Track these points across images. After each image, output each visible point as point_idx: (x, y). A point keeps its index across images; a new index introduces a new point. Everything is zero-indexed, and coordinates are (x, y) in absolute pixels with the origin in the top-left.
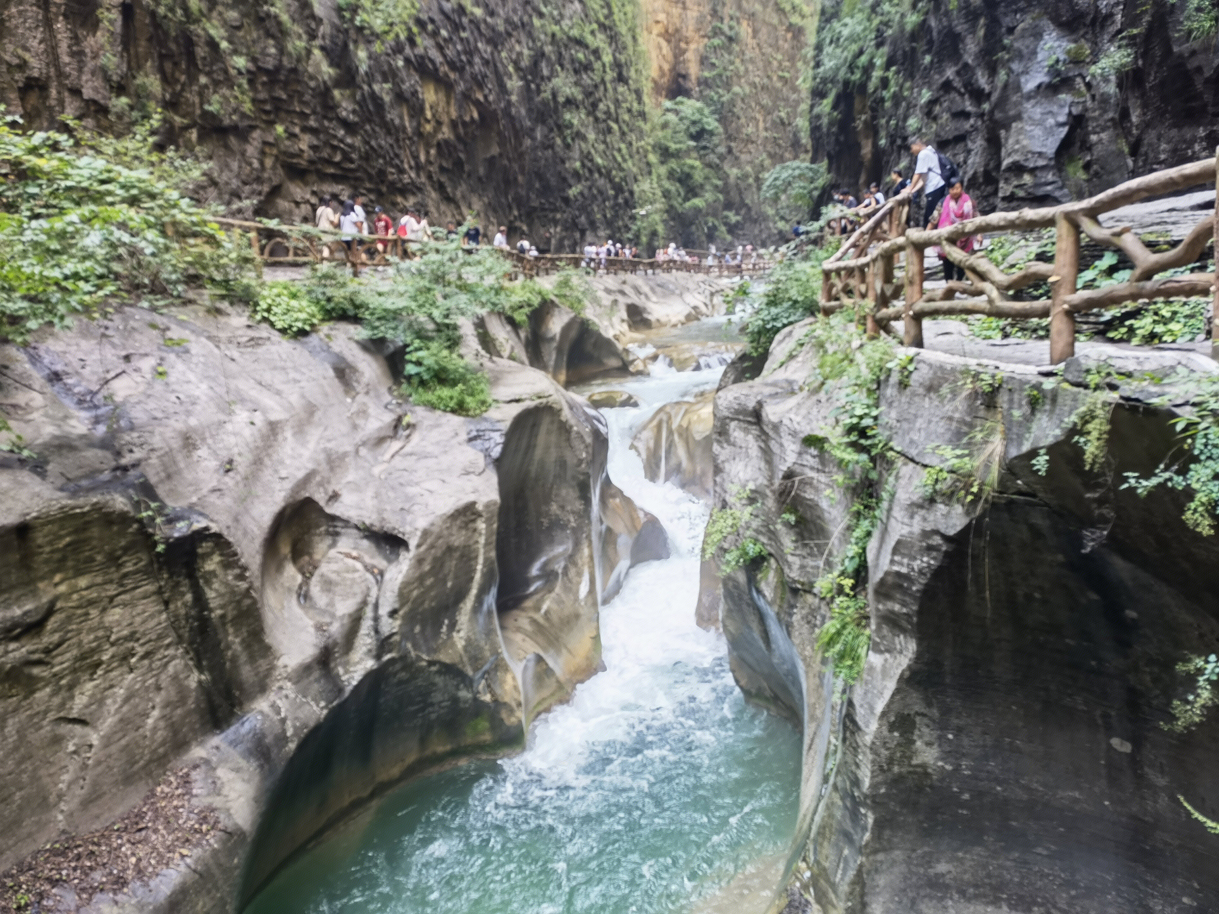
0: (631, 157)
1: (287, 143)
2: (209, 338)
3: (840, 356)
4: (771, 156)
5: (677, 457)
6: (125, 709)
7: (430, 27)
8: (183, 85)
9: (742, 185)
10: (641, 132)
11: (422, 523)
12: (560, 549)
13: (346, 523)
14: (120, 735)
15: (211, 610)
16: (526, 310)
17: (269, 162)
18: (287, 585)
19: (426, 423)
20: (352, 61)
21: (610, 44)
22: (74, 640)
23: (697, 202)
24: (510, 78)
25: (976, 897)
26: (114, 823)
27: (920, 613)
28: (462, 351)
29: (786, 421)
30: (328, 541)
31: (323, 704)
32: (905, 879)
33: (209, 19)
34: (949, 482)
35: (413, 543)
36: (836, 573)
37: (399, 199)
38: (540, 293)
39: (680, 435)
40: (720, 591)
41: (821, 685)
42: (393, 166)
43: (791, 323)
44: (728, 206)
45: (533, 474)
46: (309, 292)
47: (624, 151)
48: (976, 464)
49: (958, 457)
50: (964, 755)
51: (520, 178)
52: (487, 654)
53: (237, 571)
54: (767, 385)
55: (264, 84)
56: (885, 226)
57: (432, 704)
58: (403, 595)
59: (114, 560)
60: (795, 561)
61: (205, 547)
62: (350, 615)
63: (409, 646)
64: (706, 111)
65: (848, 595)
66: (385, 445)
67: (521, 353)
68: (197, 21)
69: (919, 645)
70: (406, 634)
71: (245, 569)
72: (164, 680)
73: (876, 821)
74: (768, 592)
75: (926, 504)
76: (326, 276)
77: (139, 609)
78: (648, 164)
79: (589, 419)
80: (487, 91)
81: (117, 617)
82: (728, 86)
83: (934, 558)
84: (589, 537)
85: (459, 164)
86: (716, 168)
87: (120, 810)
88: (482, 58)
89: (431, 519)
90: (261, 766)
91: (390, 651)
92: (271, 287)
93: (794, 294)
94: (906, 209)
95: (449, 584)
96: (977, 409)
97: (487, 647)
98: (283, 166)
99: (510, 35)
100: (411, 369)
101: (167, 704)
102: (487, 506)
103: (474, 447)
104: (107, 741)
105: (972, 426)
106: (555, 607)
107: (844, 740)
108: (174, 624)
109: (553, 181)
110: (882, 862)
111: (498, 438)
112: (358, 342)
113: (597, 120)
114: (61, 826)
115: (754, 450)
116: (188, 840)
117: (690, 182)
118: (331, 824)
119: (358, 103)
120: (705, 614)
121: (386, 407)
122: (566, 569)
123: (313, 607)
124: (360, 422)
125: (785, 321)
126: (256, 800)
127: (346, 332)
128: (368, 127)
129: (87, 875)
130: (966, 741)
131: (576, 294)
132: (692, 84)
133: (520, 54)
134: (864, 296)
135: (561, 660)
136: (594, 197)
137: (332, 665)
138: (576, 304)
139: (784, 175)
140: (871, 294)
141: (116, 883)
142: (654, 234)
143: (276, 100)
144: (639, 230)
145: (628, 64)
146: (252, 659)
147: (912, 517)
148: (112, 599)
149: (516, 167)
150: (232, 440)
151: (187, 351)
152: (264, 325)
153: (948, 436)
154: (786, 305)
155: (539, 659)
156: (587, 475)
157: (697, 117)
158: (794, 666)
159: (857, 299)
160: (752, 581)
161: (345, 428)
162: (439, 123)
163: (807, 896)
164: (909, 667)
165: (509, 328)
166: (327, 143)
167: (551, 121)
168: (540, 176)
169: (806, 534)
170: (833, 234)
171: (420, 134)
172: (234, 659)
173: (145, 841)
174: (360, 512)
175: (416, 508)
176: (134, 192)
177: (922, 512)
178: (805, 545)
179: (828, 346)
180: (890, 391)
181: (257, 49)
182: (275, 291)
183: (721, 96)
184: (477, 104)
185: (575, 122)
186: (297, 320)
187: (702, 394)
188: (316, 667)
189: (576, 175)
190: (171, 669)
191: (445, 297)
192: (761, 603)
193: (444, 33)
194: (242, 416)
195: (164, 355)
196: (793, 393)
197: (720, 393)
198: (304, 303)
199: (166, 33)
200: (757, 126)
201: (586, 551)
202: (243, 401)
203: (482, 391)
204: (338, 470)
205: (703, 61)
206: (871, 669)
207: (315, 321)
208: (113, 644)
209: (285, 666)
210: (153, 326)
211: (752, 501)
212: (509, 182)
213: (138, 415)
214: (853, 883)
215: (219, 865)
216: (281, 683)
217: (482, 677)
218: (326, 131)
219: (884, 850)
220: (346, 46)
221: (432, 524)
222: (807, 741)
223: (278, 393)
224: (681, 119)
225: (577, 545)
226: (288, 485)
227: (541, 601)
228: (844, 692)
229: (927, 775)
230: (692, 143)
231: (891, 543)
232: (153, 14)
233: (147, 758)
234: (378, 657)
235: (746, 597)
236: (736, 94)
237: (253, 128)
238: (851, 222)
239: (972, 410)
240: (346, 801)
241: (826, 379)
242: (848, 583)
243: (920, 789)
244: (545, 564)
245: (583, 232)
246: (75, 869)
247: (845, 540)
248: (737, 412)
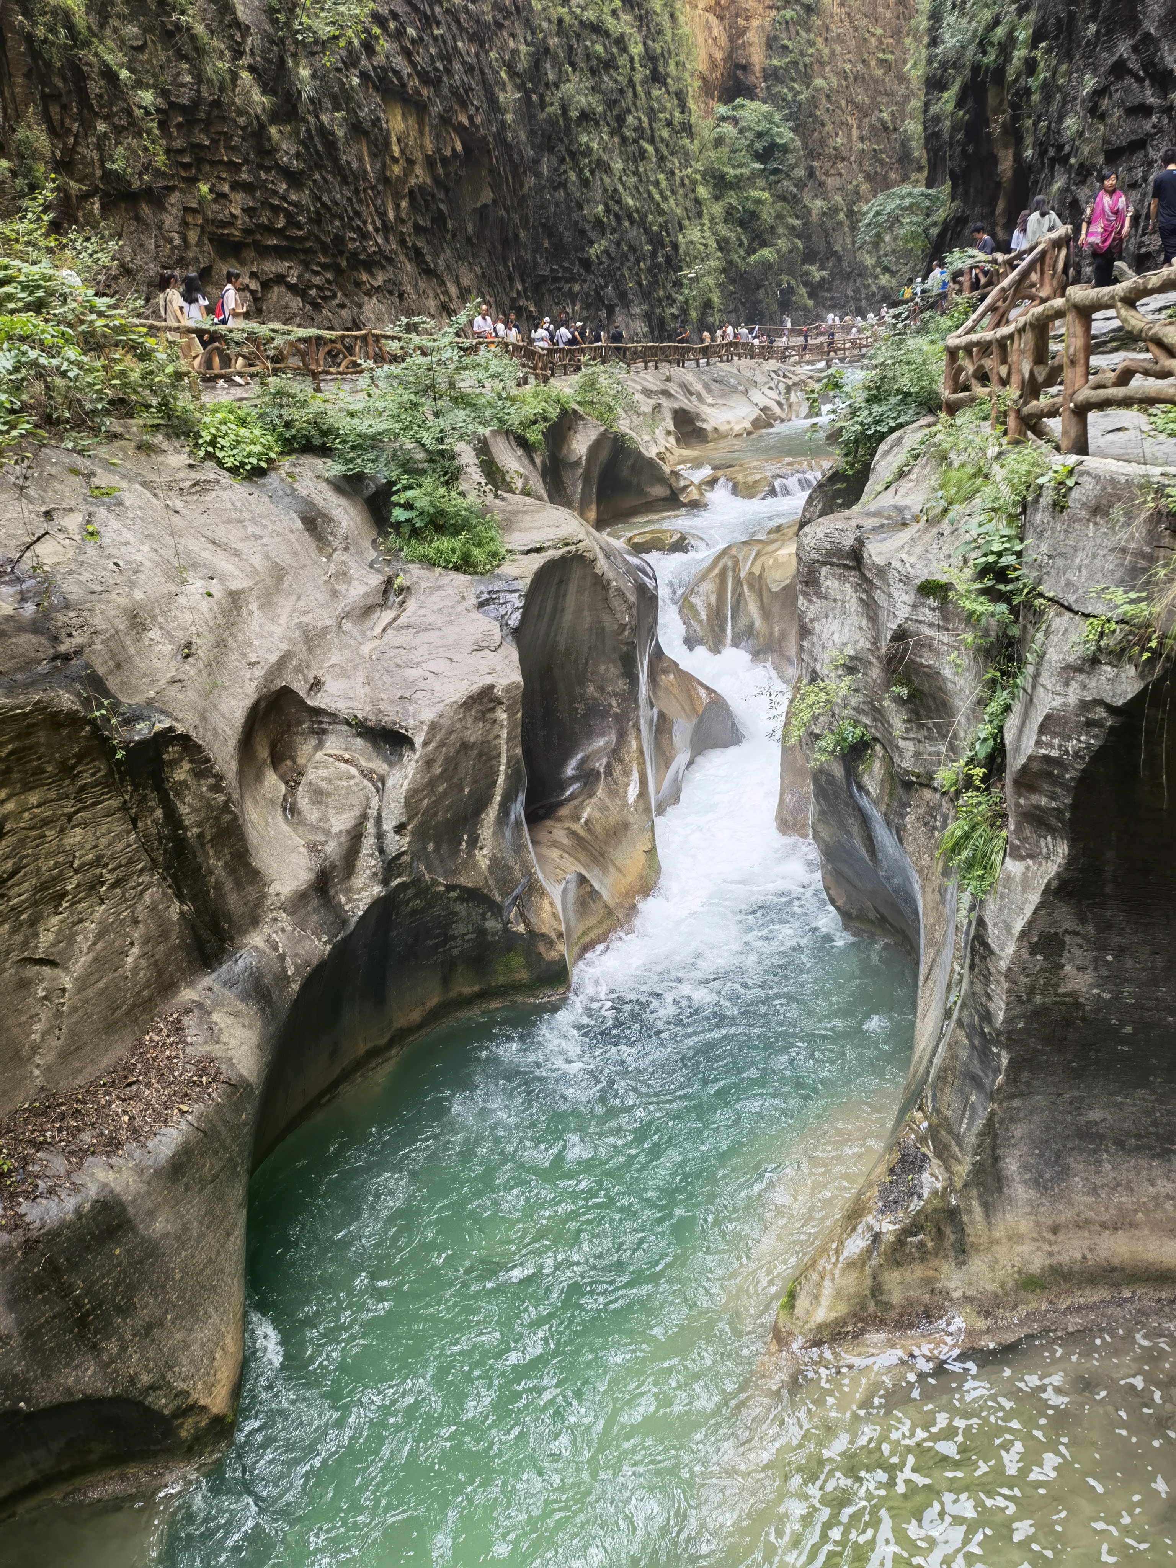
0: (673, 192)
1: (214, 207)
2: (144, 484)
3: (970, 470)
4: (869, 178)
5: (748, 615)
6: (99, 946)
7: (392, 25)
8: (76, 136)
9: (830, 224)
10: (687, 154)
11: (428, 715)
12: (600, 742)
13: (334, 717)
14: (96, 976)
15: (186, 829)
16: (542, 426)
17: (193, 236)
18: (269, 796)
19: (424, 585)
20: (292, 84)
21: (640, 28)
22: (31, 867)
23: (767, 253)
24: (504, 89)
25: (1138, 1148)
26: (99, 1078)
27: (1074, 807)
28: (463, 486)
29: (896, 564)
30: (313, 741)
31: (325, 938)
32: (1048, 1129)
33: (101, 40)
34: (1119, 636)
35: (418, 740)
36: (962, 762)
37: (365, 277)
38: (558, 401)
39: (751, 586)
40: (810, 788)
41: (943, 901)
42: (353, 230)
43: (901, 426)
44: (810, 256)
45: (562, 647)
46: (261, 416)
47: (664, 184)
48: (1156, 609)
49: (1132, 602)
50: (1126, 980)
51: (522, 235)
52: (518, 875)
53: (211, 781)
54: (869, 514)
55: (179, 126)
56: (1034, 277)
57: (454, 938)
58: (411, 804)
59: (67, 771)
60: (908, 747)
61: (171, 752)
62: (348, 832)
63: (422, 867)
64: (777, 117)
65: (978, 789)
66: (375, 616)
67: (537, 484)
68: (87, 44)
69: (1071, 848)
70: (418, 854)
71: (220, 778)
72: (141, 911)
73: (1011, 1061)
74: (873, 788)
75: (1086, 667)
76: (280, 393)
77: (104, 829)
78: (698, 202)
79: (631, 570)
80: (472, 111)
81: (78, 839)
82: (807, 78)
83: (1095, 737)
84: (636, 726)
85: (439, 219)
86: (792, 200)
87: (105, 1062)
88: (464, 63)
89: (439, 708)
90: (262, 1010)
91: (399, 875)
92: (215, 411)
93: (905, 383)
94: (1064, 252)
95: (467, 790)
96: (1160, 536)
97: (517, 867)
98: (211, 240)
99: (500, 26)
100: (399, 514)
101: (146, 941)
102: (508, 689)
103: (486, 614)
104: (82, 984)
105: (1152, 559)
106: (597, 815)
107: (972, 967)
108: (146, 844)
109: (568, 237)
110: (1018, 1109)
111: (516, 601)
112: (328, 481)
113: (624, 140)
114: (38, 1082)
115: (853, 605)
116: (186, 1095)
117: (755, 225)
118: (346, 1076)
119: (302, 142)
120: (790, 818)
121: (371, 567)
122: (609, 766)
123: (303, 822)
124: (341, 587)
125: (892, 424)
126: (260, 1047)
127: (313, 469)
128: (317, 176)
129: (74, 1136)
130: (1129, 963)
131: (606, 399)
132: (755, 78)
133: (515, 52)
134: (1004, 382)
135: (608, 881)
136: (625, 256)
137: (332, 892)
138: (606, 413)
139: (891, 206)
140: (1015, 379)
141: (109, 1144)
142: (707, 305)
143: (196, 147)
144: (687, 302)
145: (666, 55)
146: (239, 886)
147: (1067, 684)
148: (70, 817)
149: (516, 217)
150: (188, 617)
151: (120, 503)
152: (209, 464)
153: (1118, 575)
154: (893, 400)
155: (582, 880)
156: (632, 645)
157: (764, 126)
158: (907, 879)
159: (996, 388)
160: (852, 774)
161: (322, 596)
162: (411, 162)
163: (924, 1150)
164: (1058, 874)
165: (520, 452)
166: (265, 203)
167: (561, 147)
168: (549, 230)
169: (922, 712)
170: (960, 292)
171: (386, 181)
172: (218, 886)
173: (137, 1096)
174: (350, 703)
175: (419, 695)
176: (40, 293)
177: (1082, 677)
178: (922, 726)
179: (952, 456)
180: (1040, 517)
181: (166, 78)
182: (219, 416)
183: (797, 94)
184: (460, 129)
185: (595, 146)
186: (249, 456)
187: (778, 529)
188: (313, 894)
189: (599, 224)
190: (147, 897)
191: (437, 415)
192: (864, 802)
193: (411, 31)
194: (197, 586)
195: (93, 509)
196: (905, 524)
197: (806, 529)
198: (257, 432)
199: (48, 64)
200: (850, 135)
201: (634, 744)
202: (194, 565)
203: (492, 539)
204: (318, 651)
205: (771, 43)
206: (1009, 879)
207: (273, 455)
208: (76, 871)
209: (278, 894)
210: (75, 472)
211: (851, 670)
212: (509, 242)
213: (72, 588)
214: (981, 1134)
215: (226, 1122)
216: (275, 914)
217: (513, 903)
218: (263, 186)
219: (1022, 1095)
220: (282, 62)
221: (441, 716)
222: (923, 970)
223: (236, 554)
224: (741, 132)
225: (622, 736)
226: (259, 672)
227: (581, 807)
228: (972, 908)
229: (1077, 1005)
230: (758, 166)
231: (1037, 719)
232: (29, 38)
233: (129, 1002)
234: (385, 882)
235: (843, 795)
236: (819, 90)
237: (171, 189)
238: (986, 273)
239: (1153, 538)
240: (362, 1049)
241: (951, 504)
242: (979, 772)
243: (1068, 1023)
244: (583, 762)
245: (611, 310)
246: (60, 1130)
247: (975, 717)
248: (829, 553)
